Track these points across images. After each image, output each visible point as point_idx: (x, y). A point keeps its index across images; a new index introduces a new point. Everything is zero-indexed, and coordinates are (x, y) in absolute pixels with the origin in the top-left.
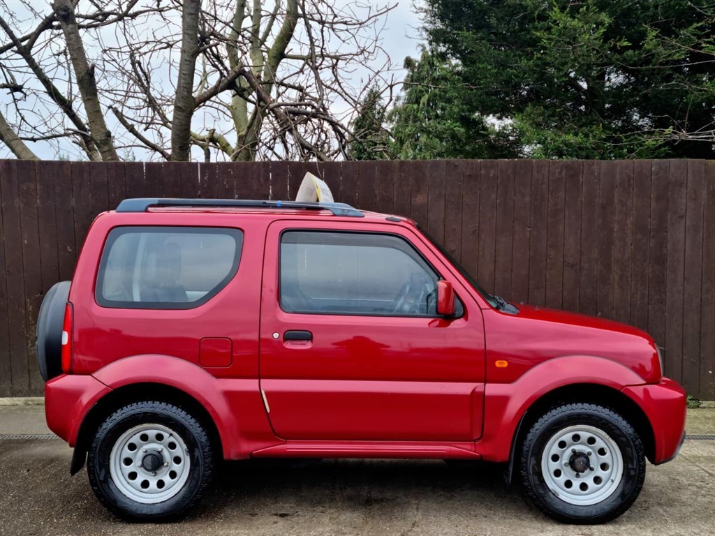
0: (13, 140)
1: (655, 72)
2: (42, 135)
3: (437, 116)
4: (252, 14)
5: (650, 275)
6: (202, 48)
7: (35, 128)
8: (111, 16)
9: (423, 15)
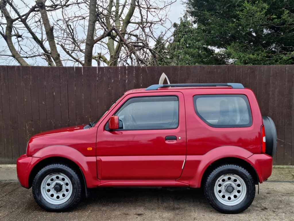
0: (19, 57)
1: (287, 28)
2: (29, 56)
3: (187, 47)
4: (115, 5)
5: (285, 113)
6: (97, 19)
7: (26, 53)
8: (58, 6)
9: (185, 5)
